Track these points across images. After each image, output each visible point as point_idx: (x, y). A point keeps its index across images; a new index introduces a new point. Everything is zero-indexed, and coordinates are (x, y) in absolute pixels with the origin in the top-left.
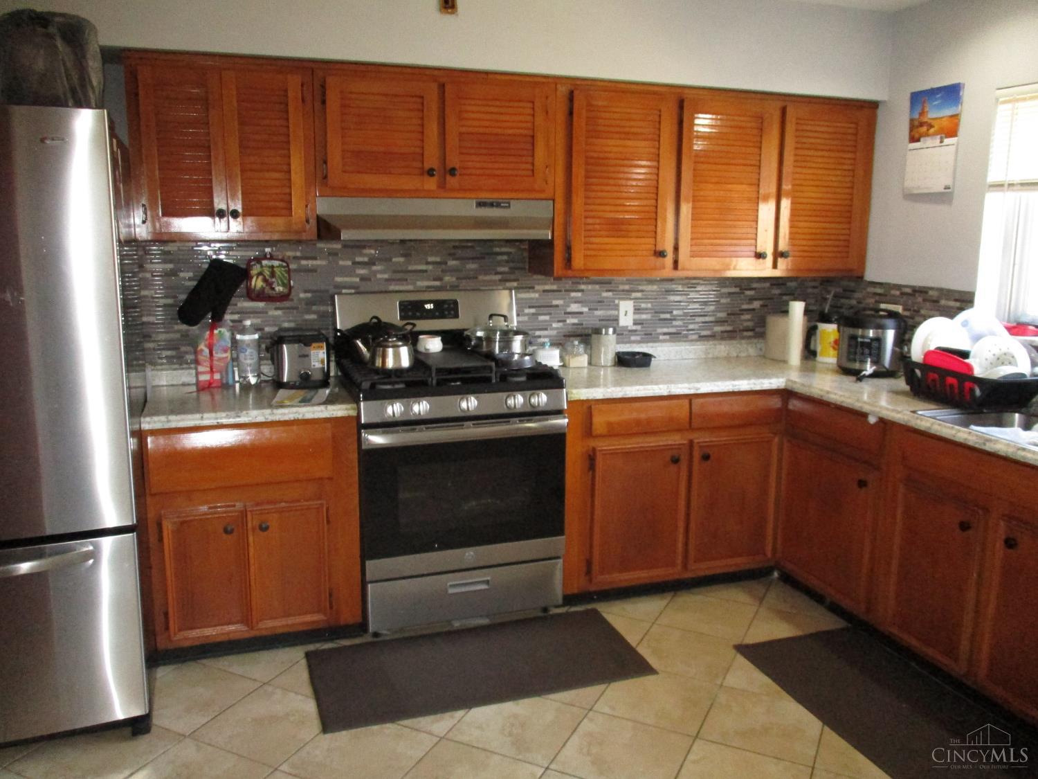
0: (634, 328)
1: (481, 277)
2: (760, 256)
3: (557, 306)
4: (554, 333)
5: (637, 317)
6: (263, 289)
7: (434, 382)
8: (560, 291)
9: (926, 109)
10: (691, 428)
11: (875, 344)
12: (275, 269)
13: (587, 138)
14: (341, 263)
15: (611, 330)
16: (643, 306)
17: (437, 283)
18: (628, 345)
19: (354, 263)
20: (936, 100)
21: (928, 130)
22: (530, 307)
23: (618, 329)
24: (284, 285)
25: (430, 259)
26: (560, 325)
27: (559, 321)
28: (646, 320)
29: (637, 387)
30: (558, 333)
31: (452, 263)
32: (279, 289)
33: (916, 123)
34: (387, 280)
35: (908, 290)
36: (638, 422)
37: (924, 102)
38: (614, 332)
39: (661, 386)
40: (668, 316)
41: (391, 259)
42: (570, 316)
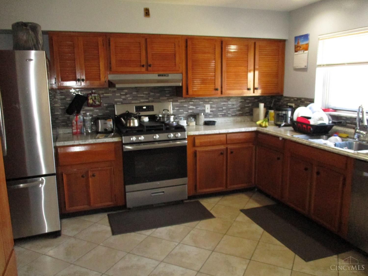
0: (210, 113)
1: (161, 98)
2: (249, 89)
3: (185, 107)
4: (184, 115)
5: (211, 109)
6: (92, 103)
7: (145, 130)
8: (186, 102)
9: (299, 42)
10: (227, 144)
11: (285, 116)
12: (96, 97)
13: (192, 54)
14: (117, 95)
15: (202, 114)
16: (213, 106)
17: (147, 100)
18: (208, 119)
19: (121, 95)
20: (302, 39)
21: (300, 48)
22: (177, 107)
23: (205, 114)
24: (99, 102)
25: (145, 93)
26: (187, 113)
27: (186, 111)
28: (214, 110)
29: (209, 131)
30: (186, 115)
31: (152, 94)
32: (97, 103)
33: (297, 46)
34: (131, 100)
35: (296, 99)
36: (210, 142)
37: (298, 40)
38: (204, 114)
39: (217, 130)
40: (221, 109)
41: (132, 93)
42: (190, 110)
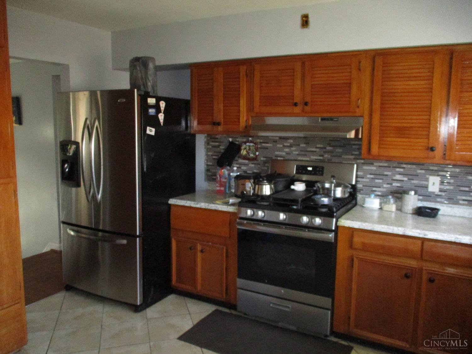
0: (440, 193)
1: (343, 156)
3: (387, 175)
4: (384, 190)
5: (442, 187)
6: (246, 155)
8: (390, 167)
10: (422, 258)
12: (251, 147)
13: (382, 82)
14: (278, 146)
17: (321, 158)
19: (284, 146)
22: (371, 174)
24: (254, 154)
25: (318, 146)
26: (389, 186)
27: (388, 184)
28: (448, 190)
29: (383, 226)
30: (387, 190)
31: (329, 148)
32: (252, 155)
34: (298, 155)
40: (467, 189)
41: (299, 145)
42: (395, 181)
